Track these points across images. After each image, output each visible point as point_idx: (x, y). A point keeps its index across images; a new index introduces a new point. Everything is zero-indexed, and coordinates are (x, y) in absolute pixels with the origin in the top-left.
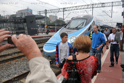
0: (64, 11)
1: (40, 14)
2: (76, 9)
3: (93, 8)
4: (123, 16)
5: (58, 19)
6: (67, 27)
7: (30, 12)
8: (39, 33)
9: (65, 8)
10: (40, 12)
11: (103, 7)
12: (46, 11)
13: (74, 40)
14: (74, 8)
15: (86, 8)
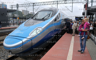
0: (33, 6)
1: (12, 8)
2: (43, 4)
3: (57, 4)
4: (85, 9)
5: (30, 13)
6: (34, 18)
7: (5, 7)
8: (11, 25)
9: (35, 3)
10: (12, 6)
11: (65, 3)
12: (18, 5)
13: (40, 31)
14: (43, 3)
15: (52, 4)
